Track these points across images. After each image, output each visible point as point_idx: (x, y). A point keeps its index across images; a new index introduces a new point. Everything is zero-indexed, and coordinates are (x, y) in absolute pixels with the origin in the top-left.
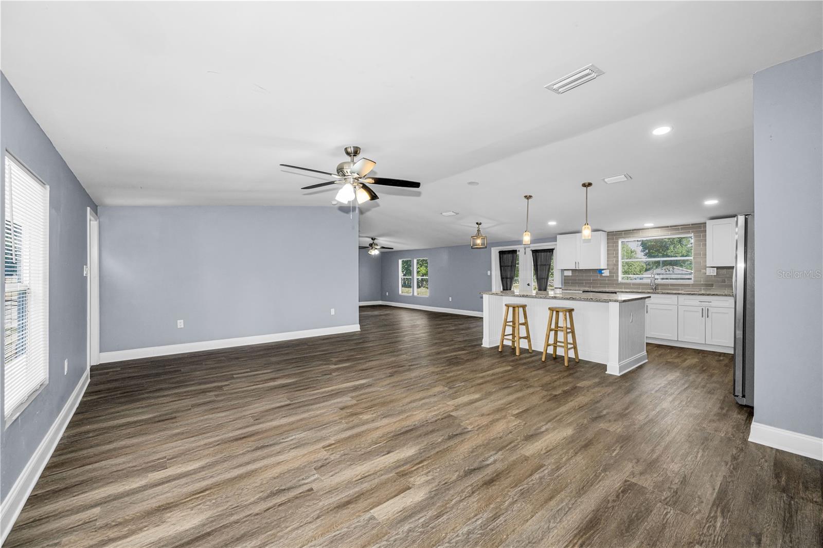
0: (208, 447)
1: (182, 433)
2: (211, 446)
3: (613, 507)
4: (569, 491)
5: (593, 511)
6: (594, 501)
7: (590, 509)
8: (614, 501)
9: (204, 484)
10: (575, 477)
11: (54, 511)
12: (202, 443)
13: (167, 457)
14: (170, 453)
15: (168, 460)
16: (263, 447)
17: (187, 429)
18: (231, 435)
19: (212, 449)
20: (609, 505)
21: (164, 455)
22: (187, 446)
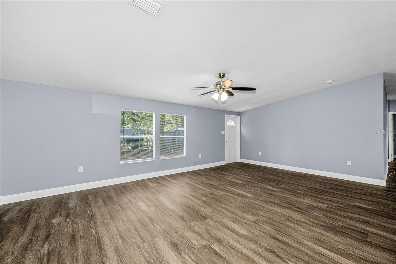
3: (100, 256)
4: (121, 245)
5: (104, 248)
6: (108, 251)
7: (106, 247)
8: (102, 259)
10: (128, 251)
20: (102, 256)
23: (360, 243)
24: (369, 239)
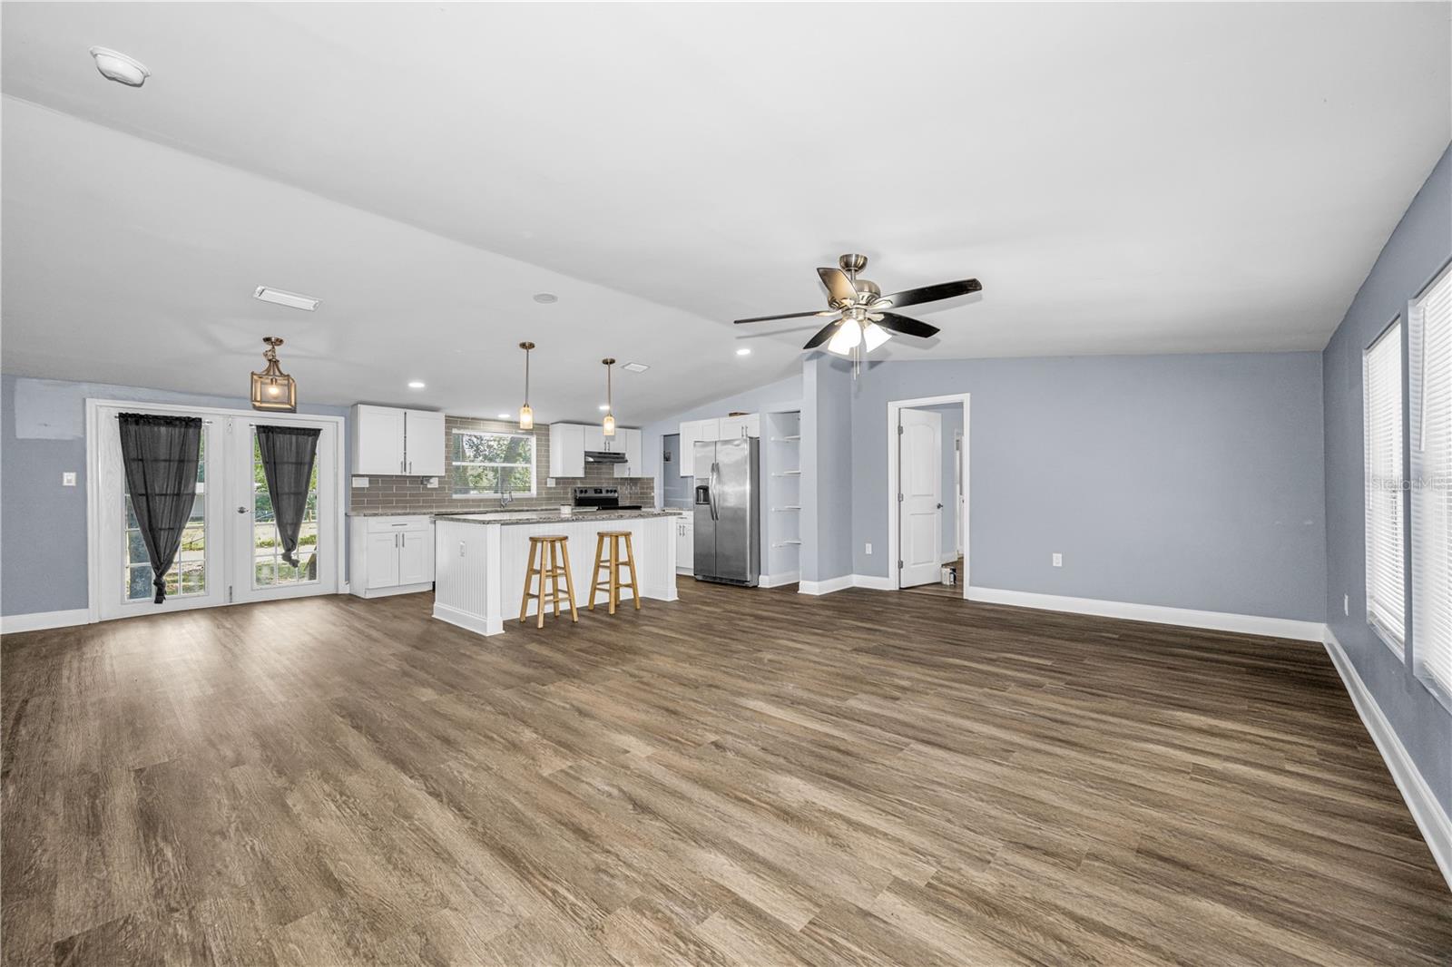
0: (1121, 758)
1: (1146, 801)
2: (1115, 756)
9: (1156, 729)
11: (1353, 795)
12: (1124, 768)
13: (1189, 777)
14: (1181, 780)
15: (1189, 773)
16: (1056, 721)
17: (1132, 804)
18: (1073, 754)
19: (1117, 752)
21: (1192, 782)
22: (1150, 775)
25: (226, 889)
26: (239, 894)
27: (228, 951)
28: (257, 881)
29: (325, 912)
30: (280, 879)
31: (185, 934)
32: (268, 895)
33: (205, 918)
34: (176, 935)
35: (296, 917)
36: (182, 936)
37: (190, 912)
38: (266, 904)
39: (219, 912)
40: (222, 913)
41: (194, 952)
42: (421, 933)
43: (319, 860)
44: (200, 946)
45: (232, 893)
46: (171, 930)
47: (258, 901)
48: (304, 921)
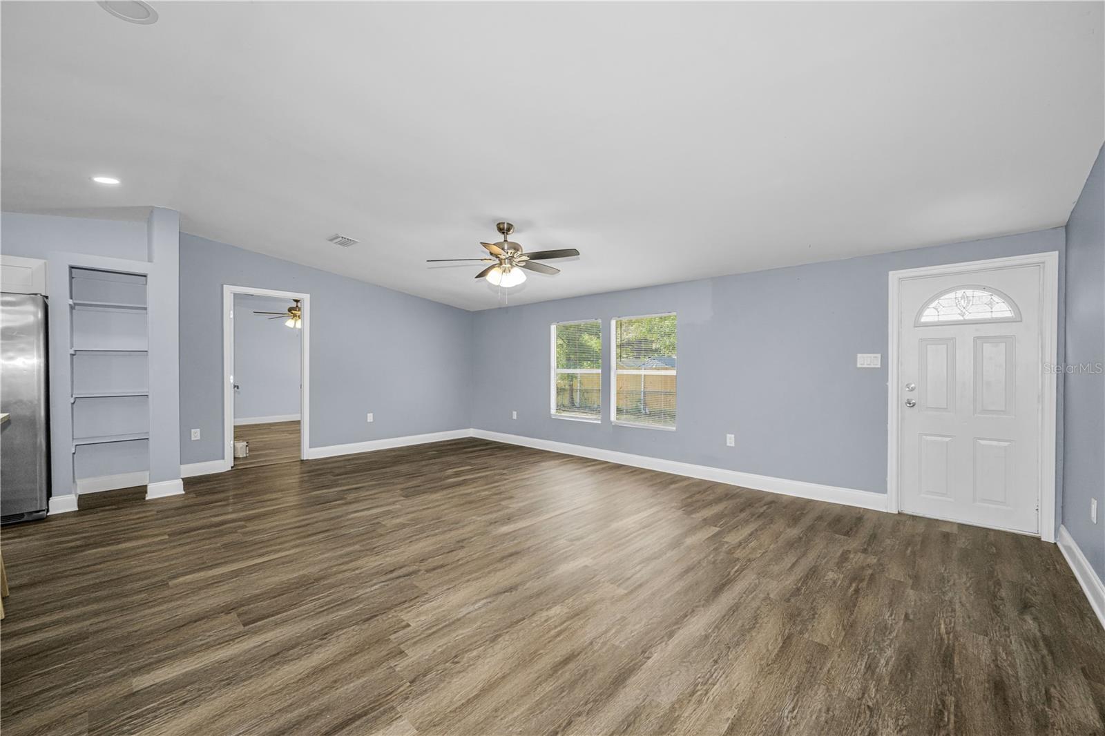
23: (239, 599)
24: (234, 615)
25: (833, 694)
26: (830, 683)
27: (859, 658)
28: (815, 680)
29: (806, 636)
30: (804, 670)
31: (872, 686)
32: (818, 667)
33: (857, 686)
34: (877, 690)
35: (819, 644)
36: (874, 687)
37: (863, 697)
38: (824, 663)
39: (848, 682)
40: (847, 680)
41: (873, 673)
42: (788, 600)
43: (774, 662)
44: (869, 672)
45: (833, 687)
46: (878, 696)
47: (825, 669)
48: (818, 640)
